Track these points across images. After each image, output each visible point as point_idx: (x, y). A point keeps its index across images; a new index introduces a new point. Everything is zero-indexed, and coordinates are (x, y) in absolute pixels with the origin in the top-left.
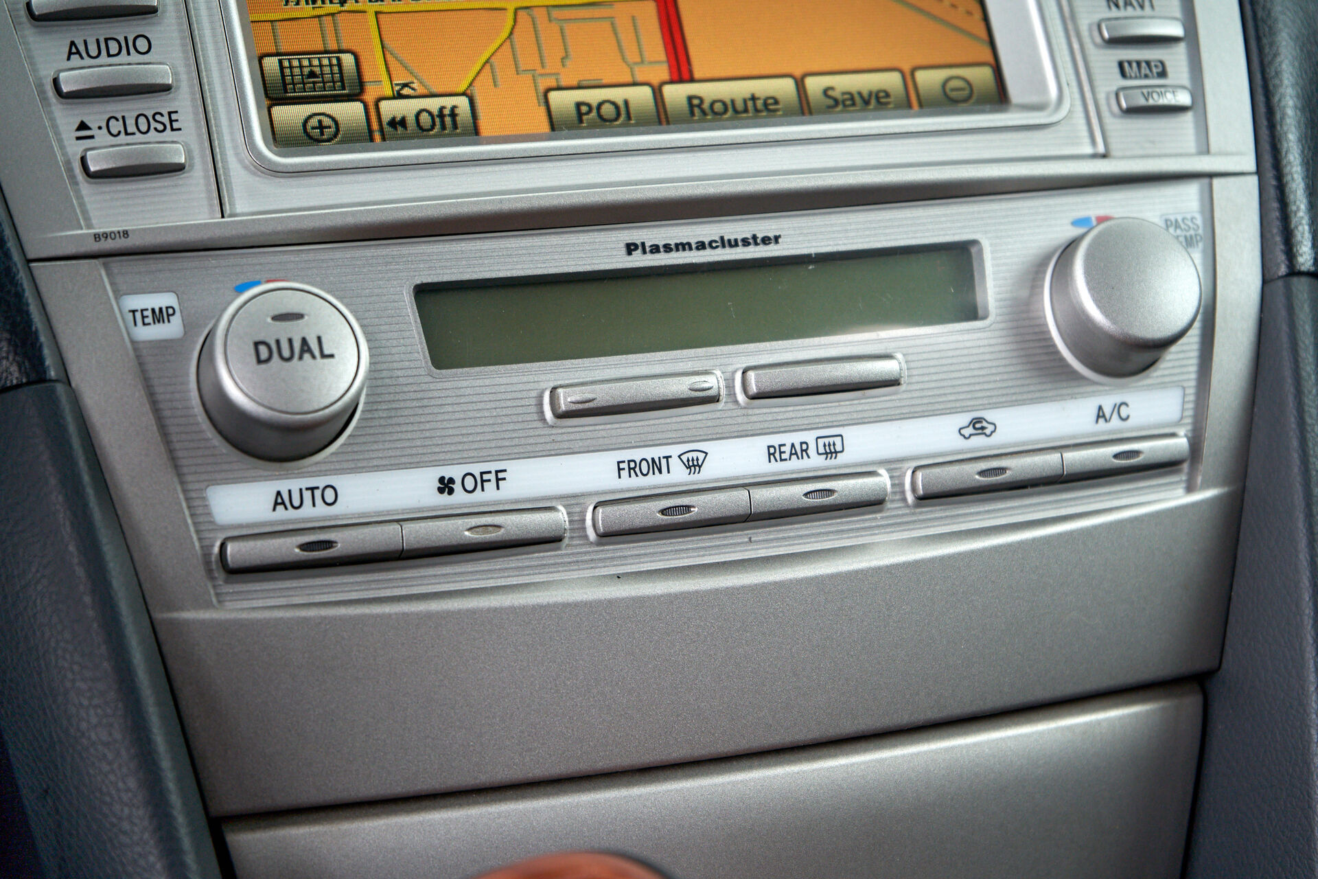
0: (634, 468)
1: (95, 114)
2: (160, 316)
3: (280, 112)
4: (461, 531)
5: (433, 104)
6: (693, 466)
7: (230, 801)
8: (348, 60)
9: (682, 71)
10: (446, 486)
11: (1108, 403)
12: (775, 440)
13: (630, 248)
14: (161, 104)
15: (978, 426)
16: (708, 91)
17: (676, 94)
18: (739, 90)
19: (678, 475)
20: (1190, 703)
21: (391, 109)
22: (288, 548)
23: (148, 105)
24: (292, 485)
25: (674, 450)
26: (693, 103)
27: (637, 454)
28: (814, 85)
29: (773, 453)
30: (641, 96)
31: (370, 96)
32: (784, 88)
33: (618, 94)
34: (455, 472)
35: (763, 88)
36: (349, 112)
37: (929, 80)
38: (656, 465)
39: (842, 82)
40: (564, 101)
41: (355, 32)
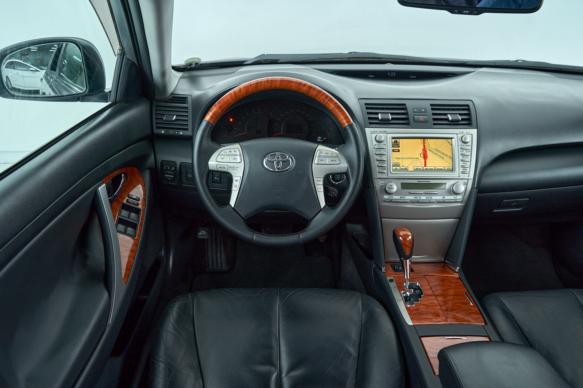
0: (415, 198)
1: (380, 168)
2: (382, 183)
3: (393, 167)
4: (402, 201)
5: (405, 167)
6: (420, 198)
7: (382, 217)
8: (399, 163)
9: (425, 166)
10: (401, 197)
11: (455, 196)
12: (427, 197)
13: (418, 181)
14: (385, 168)
15: (444, 197)
16: (427, 168)
17: (424, 168)
18: (430, 168)
19: (419, 198)
20: (459, 219)
21: (402, 168)
22: (389, 200)
23: (384, 168)
24: (390, 196)
25: (419, 197)
26: (426, 169)
27: (416, 197)
28: (436, 168)
29: (426, 198)
30: (422, 168)
31: (400, 166)
32: (434, 168)
33: (420, 168)
34: (402, 197)
35: (432, 168)
36: (398, 168)
37: (446, 168)
38: (417, 198)
39: (439, 168)
40: (415, 168)
41: (400, 161)
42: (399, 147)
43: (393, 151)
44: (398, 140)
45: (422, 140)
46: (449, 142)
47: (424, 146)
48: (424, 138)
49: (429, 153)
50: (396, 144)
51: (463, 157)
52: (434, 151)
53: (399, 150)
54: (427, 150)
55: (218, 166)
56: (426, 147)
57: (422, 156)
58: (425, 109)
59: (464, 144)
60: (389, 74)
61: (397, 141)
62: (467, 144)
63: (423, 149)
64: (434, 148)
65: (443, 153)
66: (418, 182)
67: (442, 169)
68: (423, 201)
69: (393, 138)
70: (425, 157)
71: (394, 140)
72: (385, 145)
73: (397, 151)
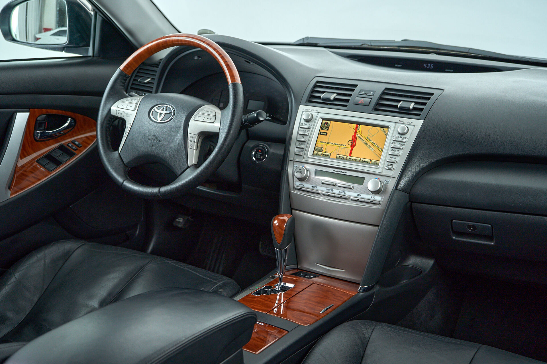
0: (327, 190)
1: (298, 150)
2: (296, 167)
3: (315, 152)
4: (311, 190)
5: (327, 154)
6: (332, 191)
7: (292, 207)
8: (322, 148)
9: (350, 155)
10: (312, 187)
11: (373, 196)
12: (340, 191)
13: (333, 170)
15: (359, 195)
17: (349, 157)
18: (354, 158)
19: (331, 191)
21: (324, 153)
22: (300, 188)
24: (301, 183)
25: (331, 189)
26: (350, 158)
27: (328, 188)
28: (362, 159)
30: (345, 157)
31: (323, 152)
32: (359, 159)
33: (343, 156)
34: (313, 186)
35: (357, 158)
36: (320, 153)
37: (373, 161)
38: (329, 190)
39: (364, 160)
40: (338, 156)
41: (324, 146)
42: (328, 130)
43: (320, 134)
44: (329, 122)
45: (355, 125)
46: (385, 132)
47: (356, 132)
48: (358, 123)
49: (358, 141)
50: (325, 126)
51: (392, 150)
52: (365, 140)
53: (327, 133)
54: (358, 137)
55: (118, 112)
56: (357, 133)
57: (350, 144)
58: (374, 92)
59: (400, 136)
60: (425, 65)
61: (327, 123)
62: (403, 136)
63: (353, 136)
64: (366, 136)
65: (375, 144)
66: (334, 172)
67: (367, 162)
68: (334, 194)
69: (323, 119)
70: (353, 145)
71: (324, 122)
72: (311, 125)
73: (325, 134)
